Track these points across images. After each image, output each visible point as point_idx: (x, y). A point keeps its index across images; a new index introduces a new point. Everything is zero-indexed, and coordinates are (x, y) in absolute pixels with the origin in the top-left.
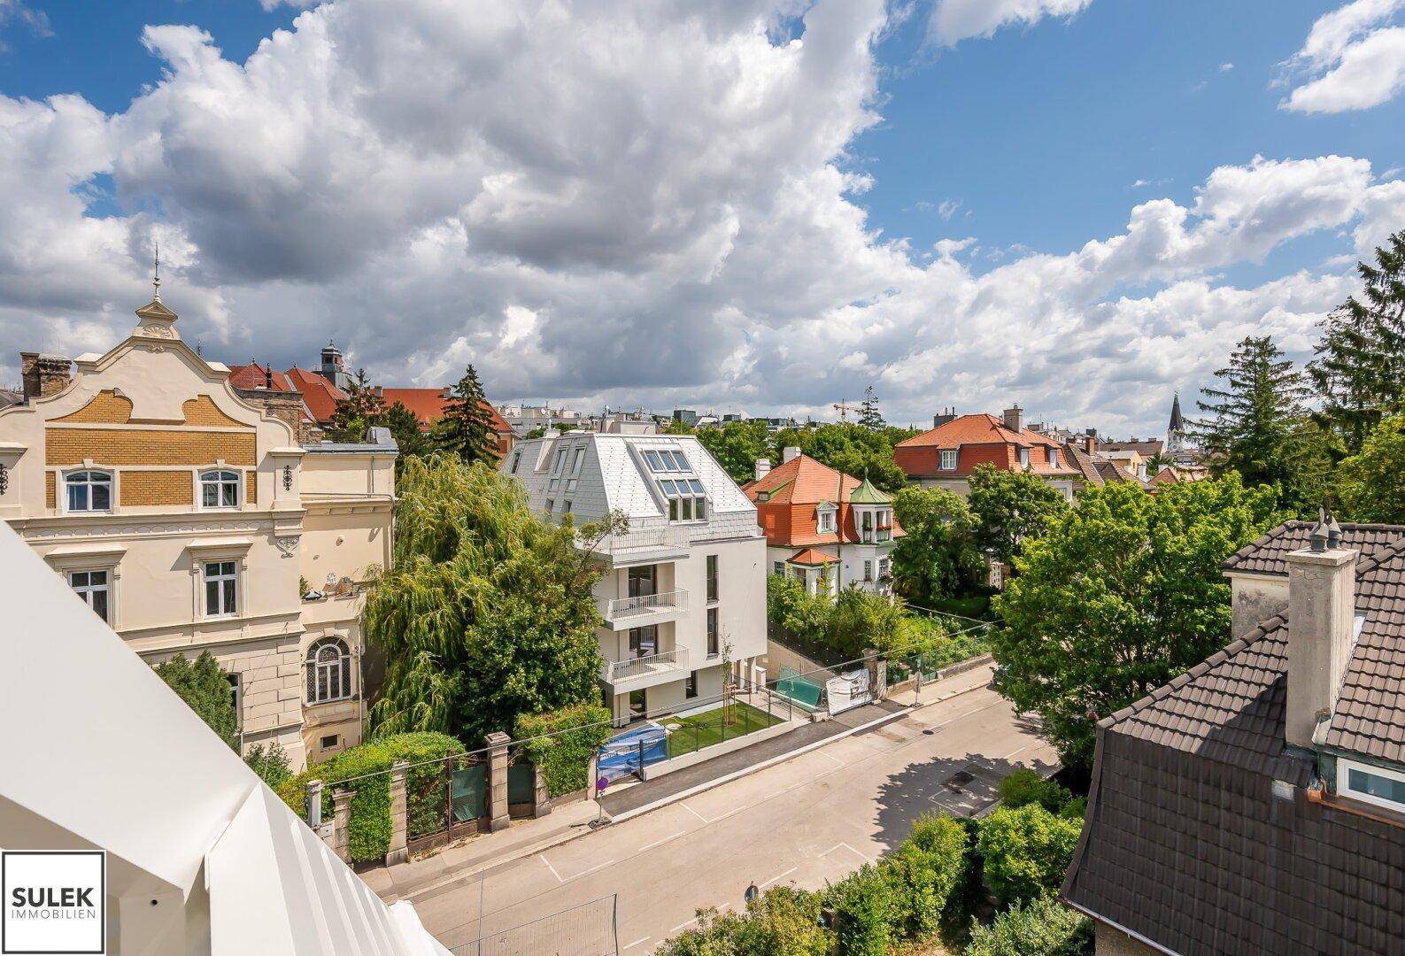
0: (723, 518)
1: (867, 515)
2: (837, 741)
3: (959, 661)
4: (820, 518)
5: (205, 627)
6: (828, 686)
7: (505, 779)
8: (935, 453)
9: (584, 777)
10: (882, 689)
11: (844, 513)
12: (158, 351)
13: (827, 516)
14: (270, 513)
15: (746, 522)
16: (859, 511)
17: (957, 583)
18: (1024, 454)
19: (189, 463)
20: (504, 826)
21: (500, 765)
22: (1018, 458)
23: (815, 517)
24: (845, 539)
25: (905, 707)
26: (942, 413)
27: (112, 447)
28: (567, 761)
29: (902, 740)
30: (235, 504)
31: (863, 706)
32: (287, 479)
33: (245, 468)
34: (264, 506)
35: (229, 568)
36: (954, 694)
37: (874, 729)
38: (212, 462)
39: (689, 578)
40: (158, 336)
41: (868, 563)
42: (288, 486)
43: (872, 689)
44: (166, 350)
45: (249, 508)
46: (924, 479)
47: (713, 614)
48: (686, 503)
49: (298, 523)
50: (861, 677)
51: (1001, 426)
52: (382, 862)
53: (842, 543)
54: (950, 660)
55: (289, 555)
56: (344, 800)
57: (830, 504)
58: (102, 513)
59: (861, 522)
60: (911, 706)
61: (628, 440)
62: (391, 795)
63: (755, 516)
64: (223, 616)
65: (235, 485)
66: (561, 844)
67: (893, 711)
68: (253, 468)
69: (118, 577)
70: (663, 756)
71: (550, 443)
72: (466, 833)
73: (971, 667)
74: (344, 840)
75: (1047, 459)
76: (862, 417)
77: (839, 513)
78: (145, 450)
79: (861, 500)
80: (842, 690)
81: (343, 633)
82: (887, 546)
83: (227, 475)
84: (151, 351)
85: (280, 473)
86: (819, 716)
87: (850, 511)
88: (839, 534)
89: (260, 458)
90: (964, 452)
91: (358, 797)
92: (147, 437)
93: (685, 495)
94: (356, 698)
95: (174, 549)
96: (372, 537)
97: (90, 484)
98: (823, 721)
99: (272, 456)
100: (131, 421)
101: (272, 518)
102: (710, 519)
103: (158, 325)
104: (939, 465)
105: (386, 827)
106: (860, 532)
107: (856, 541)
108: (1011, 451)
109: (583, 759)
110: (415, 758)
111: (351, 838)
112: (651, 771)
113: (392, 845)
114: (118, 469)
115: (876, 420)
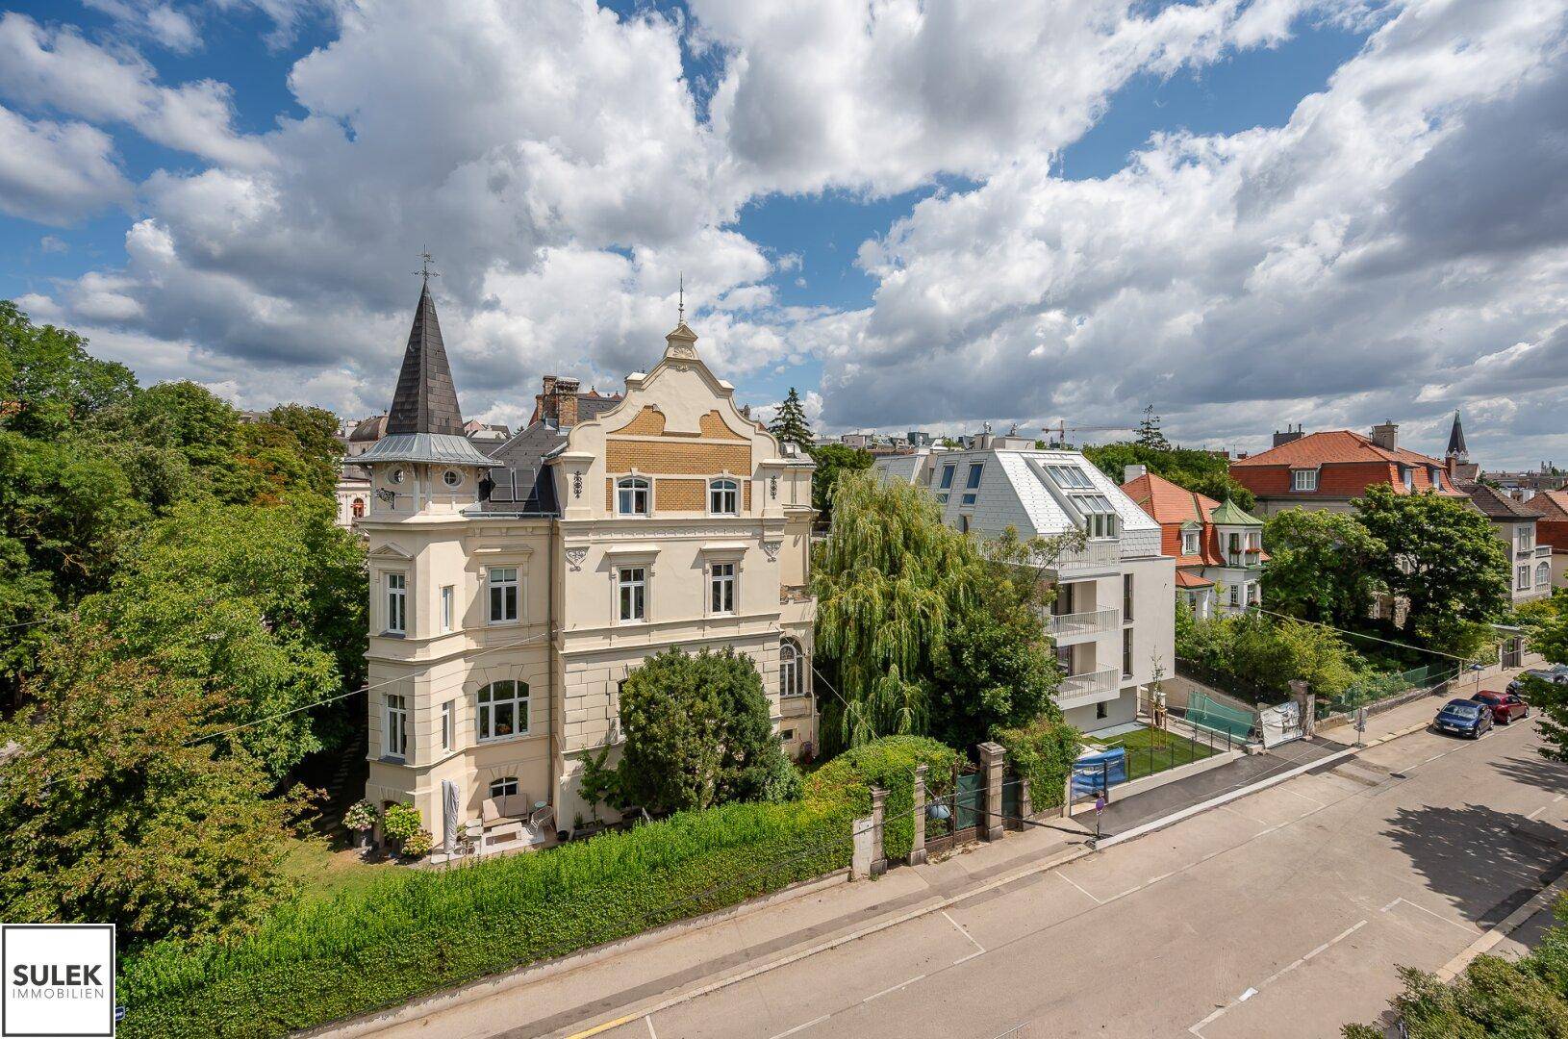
0: (1132, 536)
1: (1234, 537)
2: (1294, 778)
3: (1377, 699)
4: (1185, 538)
5: (713, 623)
6: (1263, 717)
7: (1000, 790)
8: (1286, 473)
9: (1062, 793)
10: (1312, 725)
11: (1209, 534)
12: (684, 370)
13: (1190, 537)
14: (761, 520)
15: (1151, 541)
16: (1225, 532)
17: (1352, 612)
18: (1407, 474)
19: (703, 473)
20: (1000, 837)
21: (996, 773)
22: (1402, 478)
23: (1179, 537)
24: (1213, 562)
25: (1344, 747)
26: (1284, 430)
27: (650, 457)
28: (1050, 778)
29: (1374, 784)
30: (733, 510)
31: (1294, 741)
32: (774, 488)
33: (743, 478)
34: (756, 514)
35: (729, 570)
36: (1391, 736)
37: (1330, 767)
38: (717, 472)
39: (1109, 596)
40: (684, 356)
41: (1234, 588)
42: (773, 495)
43: (1301, 724)
44: (690, 369)
45: (745, 515)
46: (1272, 500)
47: (1127, 633)
48: (1099, 518)
49: (781, 530)
50: (1290, 709)
51: (1371, 444)
52: (905, 861)
53: (1209, 566)
54: (1366, 697)
55: (773, 560)
56: (880, 798)
57: (1194, 525)
58: (642, 517)
59: (1227, 545)
60: (1353, 745)
61: (1025, 455)
62: (914, 796)
63: (1159, 534)
64: (724, 614)
65: (733, 494)
66: (1070, 862)
67: (1338, 751)
68: (748, 478)
69: (653, 574)
70: (1122, 777)
71: (923, 459)
72: (966, 839)
73: (1391, 706)
74: (880, 836)
75: (1431, 479)
76: (1140, 438)
77: (1202, 534)
78: (674, 461)
79: (1227, 521)
80: (1276, 722)
81: (800, 633)
82: (1255, 570)
83: (731, 485)
84: (678, 370)
85: (768, 481)
86: (1256, 748)
87: (1214, 532)
88: (1203, 555)
89: (754, 468)
90: (1326, 472)
91: (891, 795)
92: (676, 448)
93: (1097, 512)
94: (808, 695)
95: (690, 551)
96: (795, 544)
97: (634, 489)
98: (1260, 754)
99: (763, 467)
100: (664, 434)
101: (762, 524)
102: (1121, 536)
103: (683, 346)
104: (1292, 485)
105: (911, 828)
106: (1225, 555)
107: (1222, 564)
108: (1393, 469)
109: (1061, 776)
110: (932, 762)
111: (885, 835)
112: (1115, 792)
113: (915, 846)
114: (655, 476)
115: (1157, 440)
